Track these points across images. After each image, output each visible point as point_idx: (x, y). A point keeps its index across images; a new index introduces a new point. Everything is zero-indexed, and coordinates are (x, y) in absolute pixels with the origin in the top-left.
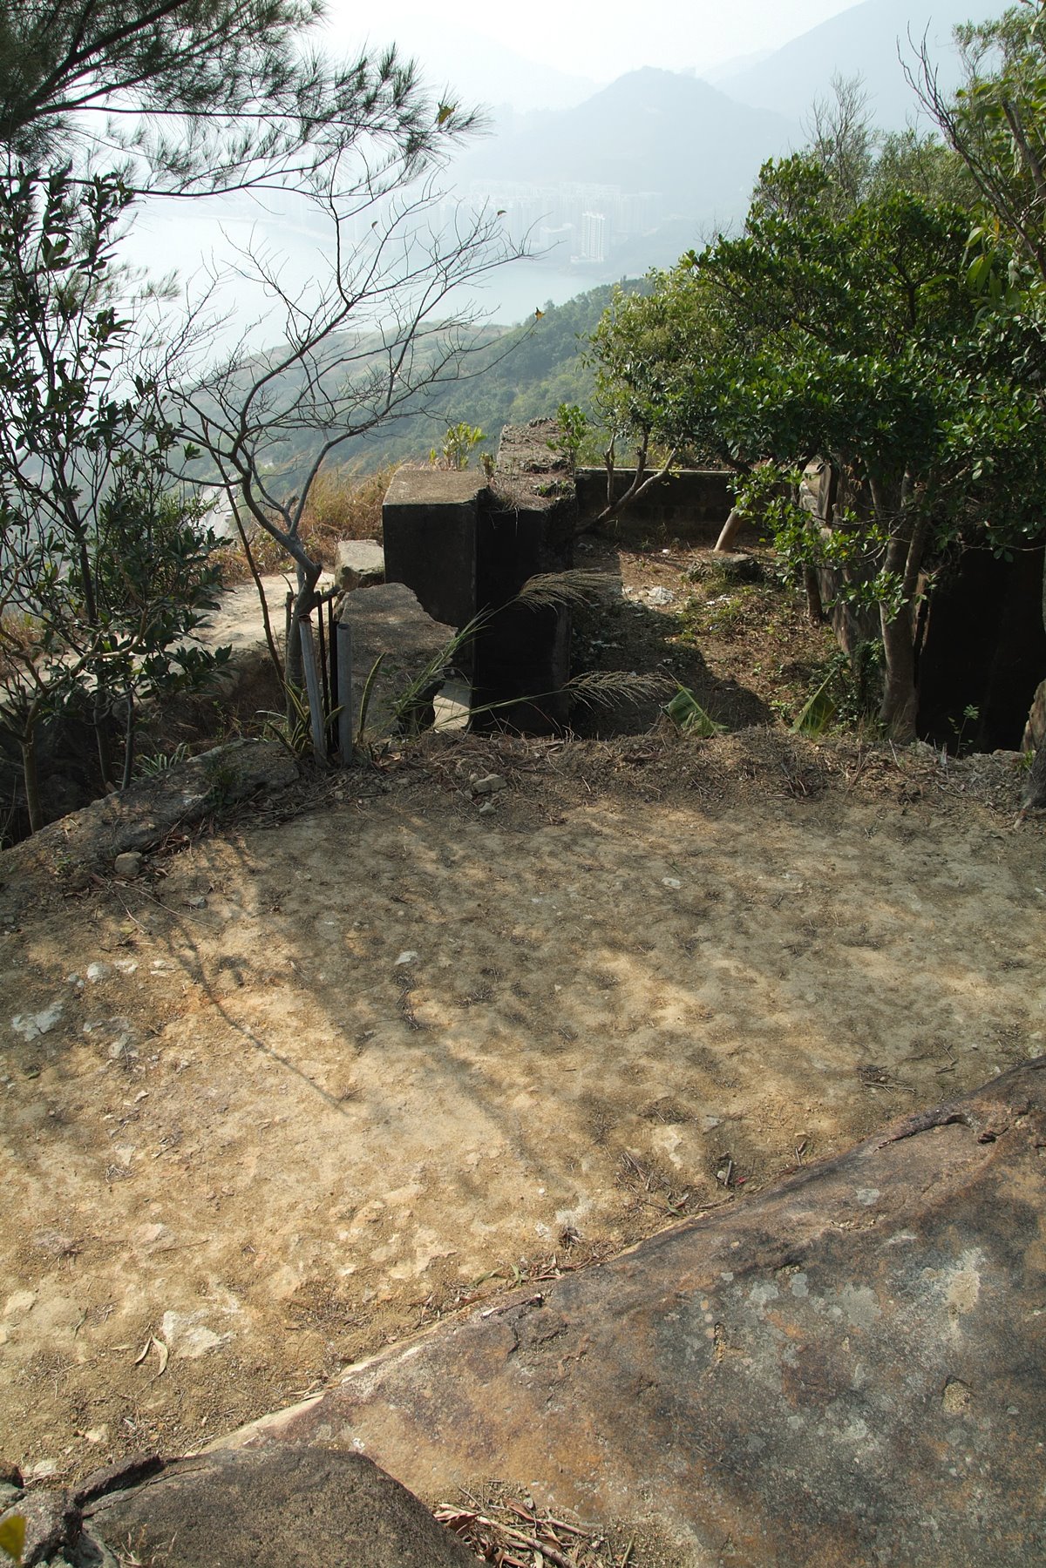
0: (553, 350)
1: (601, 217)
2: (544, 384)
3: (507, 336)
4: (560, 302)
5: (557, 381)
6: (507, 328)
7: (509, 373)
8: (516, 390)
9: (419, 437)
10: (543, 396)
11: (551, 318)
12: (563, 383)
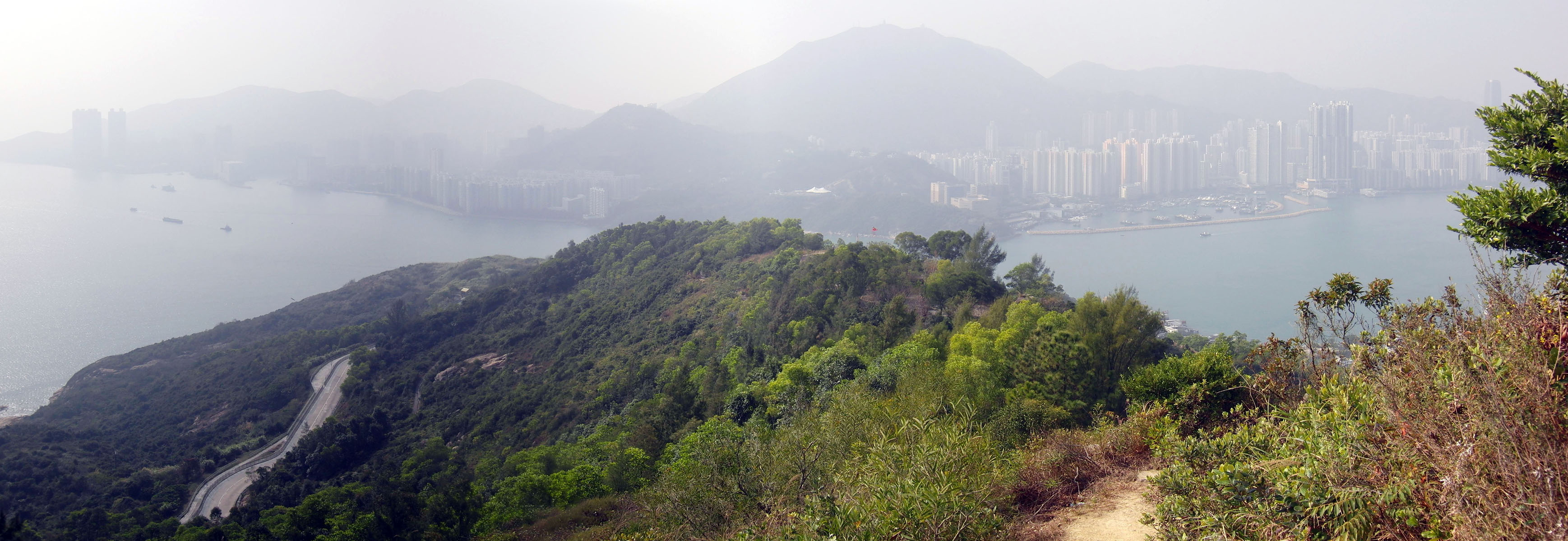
0: (575, 273)
1: (602, 190)
2: (570, 296)
3: (543, 265)
4: (578, 241)
5: (579, 294)
6: (542, 260)
7: (544, 290)
8: (550, 301)
9: (480, 333)
10: (569, 304)
11: (573, 252)
12: (584, 295)
